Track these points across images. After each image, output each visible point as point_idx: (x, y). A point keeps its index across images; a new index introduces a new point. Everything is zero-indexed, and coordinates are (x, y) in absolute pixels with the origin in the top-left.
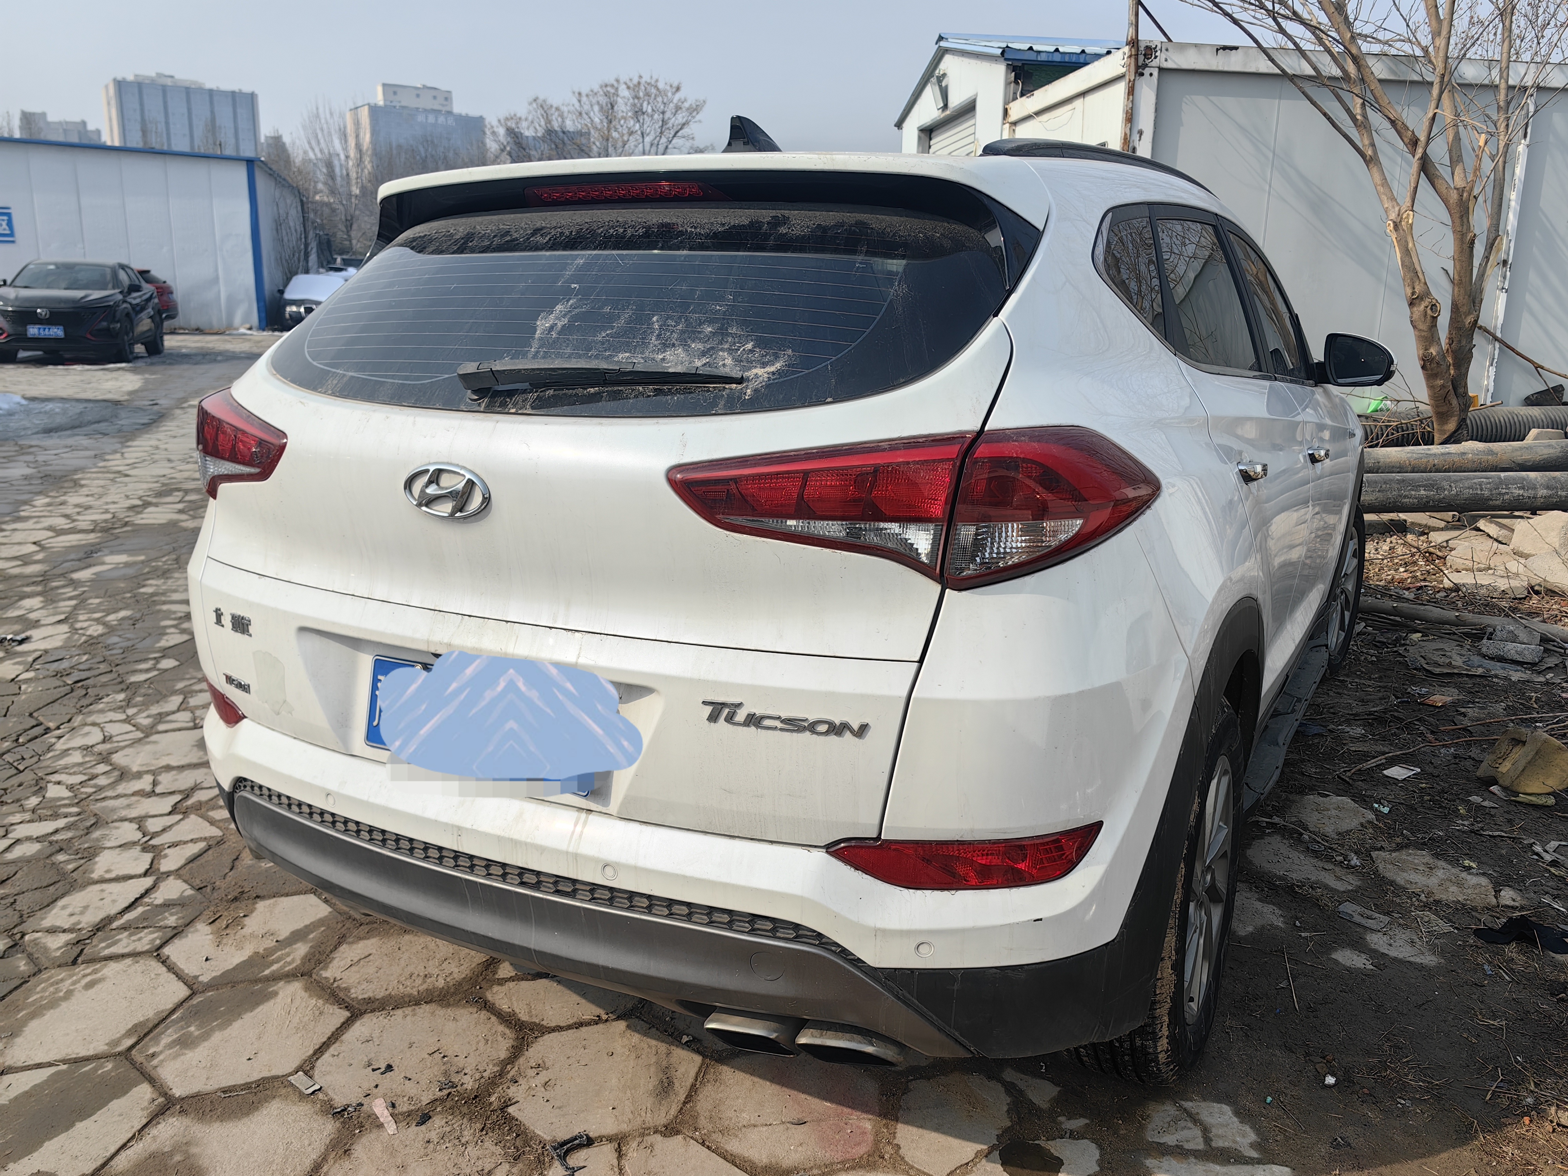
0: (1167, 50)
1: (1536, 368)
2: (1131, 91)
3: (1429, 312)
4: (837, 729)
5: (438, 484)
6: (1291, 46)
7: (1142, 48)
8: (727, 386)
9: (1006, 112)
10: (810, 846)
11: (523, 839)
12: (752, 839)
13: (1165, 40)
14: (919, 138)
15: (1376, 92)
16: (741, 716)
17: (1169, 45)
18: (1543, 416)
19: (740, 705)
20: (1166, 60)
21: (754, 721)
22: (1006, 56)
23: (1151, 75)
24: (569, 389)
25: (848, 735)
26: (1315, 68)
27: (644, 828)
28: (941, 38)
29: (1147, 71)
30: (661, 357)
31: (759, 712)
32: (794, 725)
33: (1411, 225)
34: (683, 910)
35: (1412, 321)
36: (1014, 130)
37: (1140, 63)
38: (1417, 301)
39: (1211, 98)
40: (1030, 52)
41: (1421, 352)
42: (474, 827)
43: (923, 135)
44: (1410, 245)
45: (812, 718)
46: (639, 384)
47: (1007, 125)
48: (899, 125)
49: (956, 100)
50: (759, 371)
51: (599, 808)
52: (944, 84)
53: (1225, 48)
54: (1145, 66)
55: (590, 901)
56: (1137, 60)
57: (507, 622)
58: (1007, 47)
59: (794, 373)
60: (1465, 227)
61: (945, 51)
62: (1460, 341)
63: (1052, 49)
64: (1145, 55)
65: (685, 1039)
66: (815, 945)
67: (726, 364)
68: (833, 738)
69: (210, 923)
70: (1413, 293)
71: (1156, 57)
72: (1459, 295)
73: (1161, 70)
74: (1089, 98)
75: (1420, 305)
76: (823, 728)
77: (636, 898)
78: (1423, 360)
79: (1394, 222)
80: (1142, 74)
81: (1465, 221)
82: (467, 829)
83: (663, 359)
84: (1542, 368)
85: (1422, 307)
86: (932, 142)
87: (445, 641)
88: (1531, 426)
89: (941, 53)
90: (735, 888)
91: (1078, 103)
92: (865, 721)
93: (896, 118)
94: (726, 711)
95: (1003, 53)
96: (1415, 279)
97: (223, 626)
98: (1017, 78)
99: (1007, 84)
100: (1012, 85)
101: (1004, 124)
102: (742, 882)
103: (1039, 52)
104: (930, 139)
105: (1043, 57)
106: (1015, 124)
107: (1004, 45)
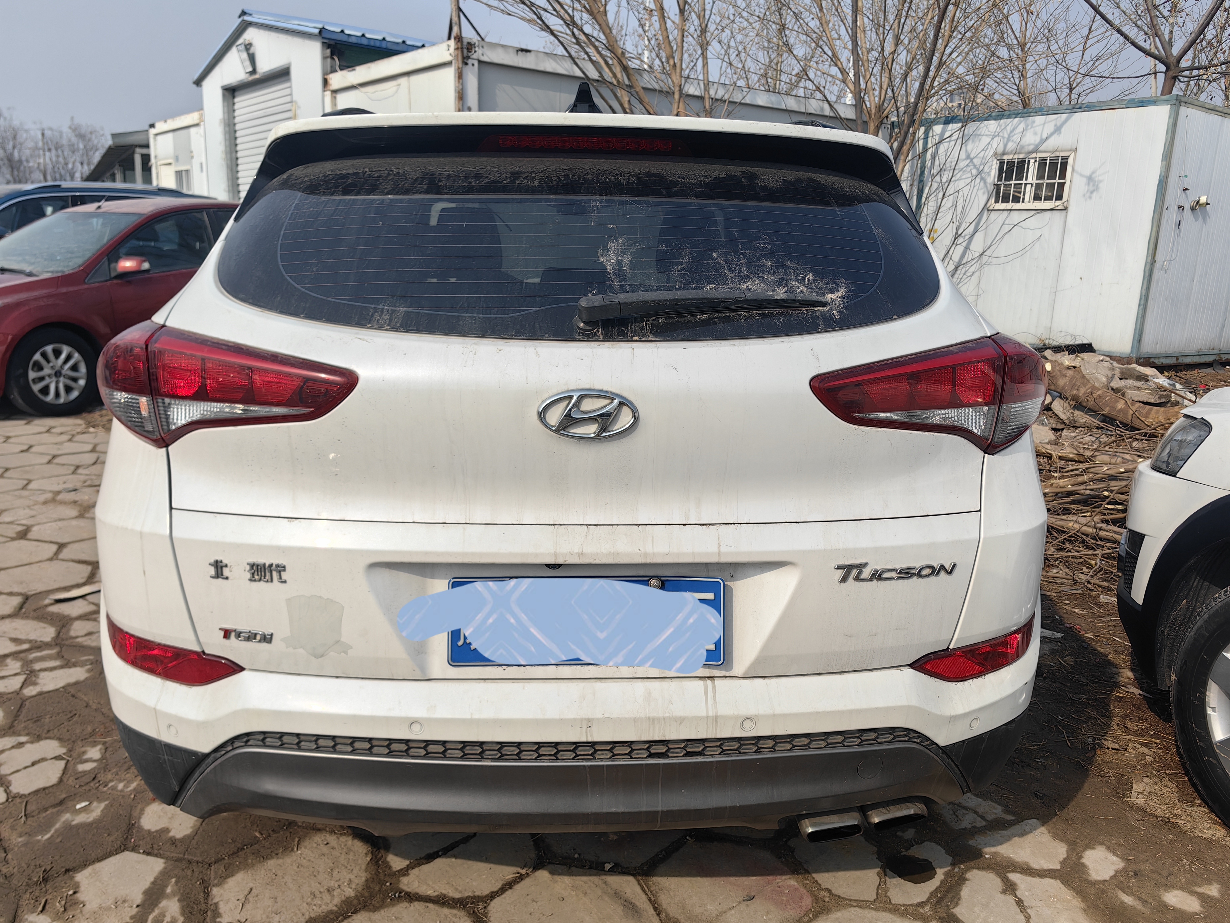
0: (483, 47)
2: (460, 76)
4: (935, 571)
5: (579, 409)
6: (567, 55)
7: (465, 44)
8: (816, 309)
9: (325, 82)
10: (900, 666)
11: (661, 715)
12: (855, 671)
13: (479, 39)
14: (224, 96)
15: (640, 93)
16: (866, 573)
17: (482, 43)
19: (865, 565)
20: (483, 55)
21: (877, 576)
22: (324, 35)
23: (473, 65)
24: (680, 317)
25: (942, 573)
26: (583, 72)
27: (767, 681)
28: (244, 13)
29: (470, 62)
30: (745, 287)
31: (879, 567)
32: (906, 574)
34: (803, 741)
36: (335, 98)
37: (465, 55)
39: (517, 88)
40: (342, 34)
42: (606, 716)
43: (227, 94)
45: (918, 565)
46: (743, 309)
47: (328, 93)
48: (198, 82)
49: (265, 66)
50: (833, 296)
51: (724, 673)
52: (251, 51)
53: (522, 50)
54: (468, 57)
55: (720, 754)
56: (462, 52)
57: (638, 525)
58: (323, 28)
59: (857, 297)
61: (250, 24)
63: (359, 34)
64: (468, 49)
65: (608, 866)
66: (906, 741)
67: (802, 291)
68: (933, 579)
69: (42, 911)
71: (475, 52)
73: (480, 62)
74: (414, 78)
76: (925, 572)
77: (761, 742)
80: (466, 64)
82: (598, 719)
83: (748, 289)
86: (236, 100)
87: (576, 551)
89: (244, 27)
90: (859, 712)
91: (403, 81)
92: (955, 560)
93: (196, 76)
94: (854, 572)
95: (320, 32)
97: (227, 578)
98: (332, 54)
99: (324, 58)
100: (329, 60)
101: (324, 91)
102: (864, 706)
103: (349, 35)
104: (234, 97)
105: (353, 40)
106: (335, 92)
107: (321, 26)
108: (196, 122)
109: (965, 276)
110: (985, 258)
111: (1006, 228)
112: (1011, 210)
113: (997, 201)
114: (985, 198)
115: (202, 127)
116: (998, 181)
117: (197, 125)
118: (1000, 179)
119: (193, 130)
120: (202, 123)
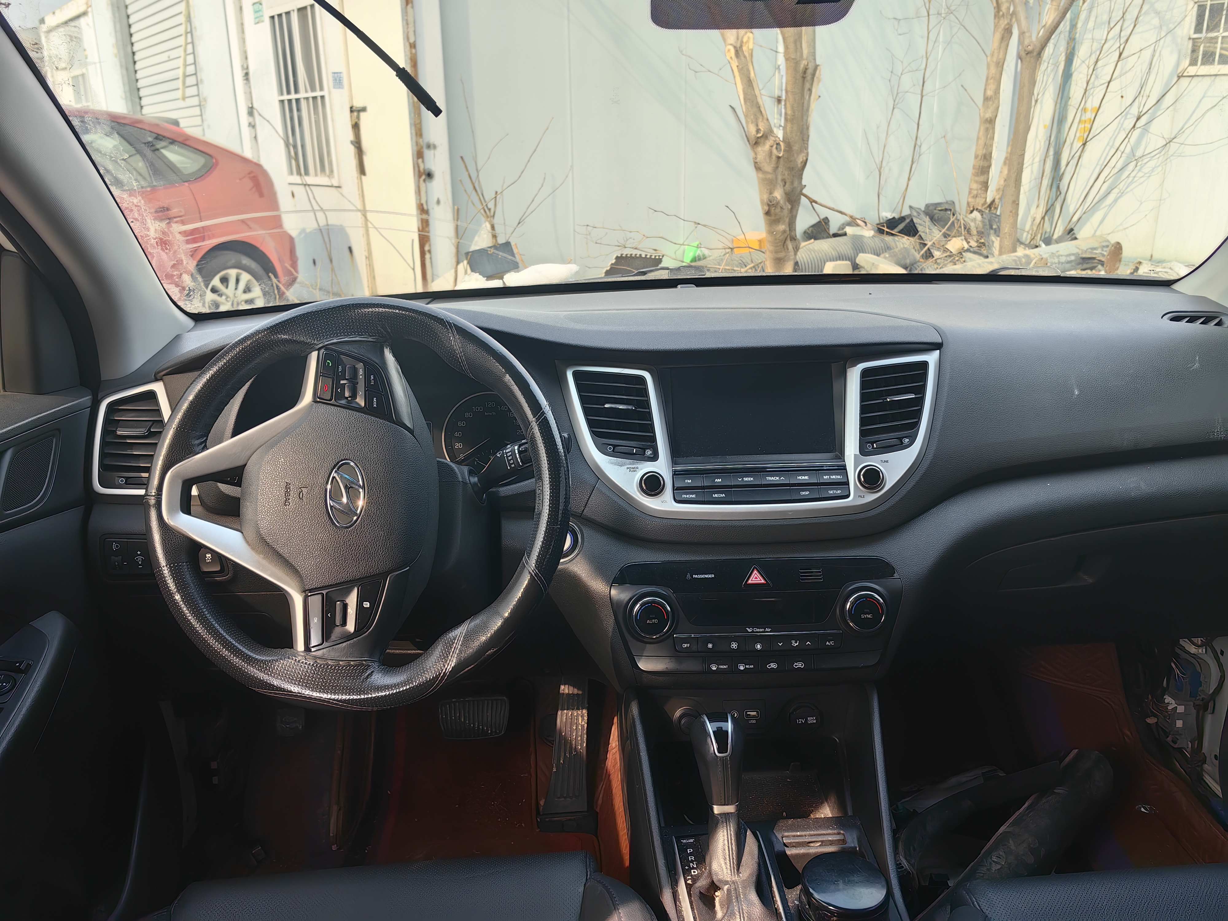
1: (811, 203)
3: (775, 151)
18: (830, 249)
33: (752, 50)
35: (756, 163)
38: (762, 140)
41: (765, 196)
44: (752, 75)
60: (798, 54)
62: (792, 183)
70: (758, 131)
72: (791, 132)
75: (764, 144)
78: (769, 205)
79: (735, 47)
81: (799, 47)
84: (816, 202)
85: (767, 147)
88: (826, 261)
96: (759, 115)
108: (82, 9)
109: (1140, 174)
110: (1173, 146)
111: (1208, 103)
112: (1216, 75)
113: (1193, 63)
114: (1174, 58)
115: (90, 14)
116: (1195, 33)
117: (85, 14)
118: (1198, 28)
119: (82, 20)
120: (90, 10)
